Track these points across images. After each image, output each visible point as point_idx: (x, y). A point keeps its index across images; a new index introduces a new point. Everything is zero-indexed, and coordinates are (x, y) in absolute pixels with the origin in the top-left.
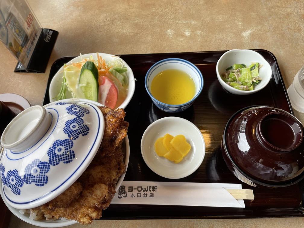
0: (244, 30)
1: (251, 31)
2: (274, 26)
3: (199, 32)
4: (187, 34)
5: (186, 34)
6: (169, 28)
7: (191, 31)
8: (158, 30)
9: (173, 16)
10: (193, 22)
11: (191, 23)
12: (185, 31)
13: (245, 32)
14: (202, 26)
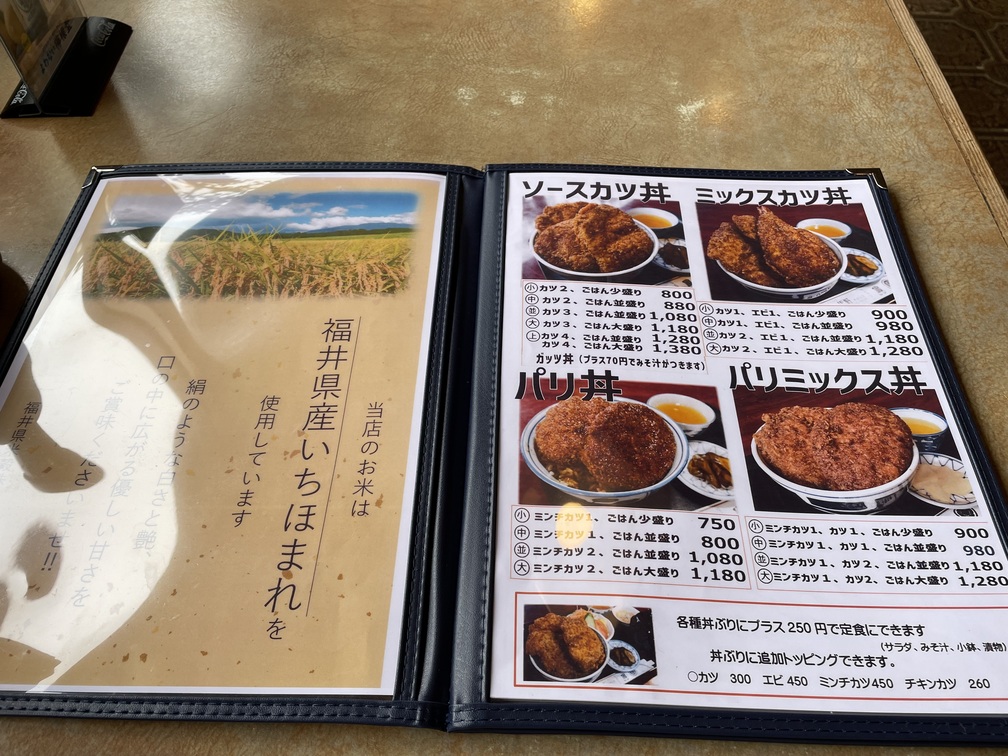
0: (685, 101)
1: (703, 104)
2: (771, 95)
3: (551, 97)
4: (516, 100)
5: (512, 101)
6: (463, 84)
7: (528, 95)
8: (432, 87)
9: (481, 55)
10: (537, 74)
11: (530, 74)
12: (509, 94)
13: (684, 105)
14: (561, 85)
